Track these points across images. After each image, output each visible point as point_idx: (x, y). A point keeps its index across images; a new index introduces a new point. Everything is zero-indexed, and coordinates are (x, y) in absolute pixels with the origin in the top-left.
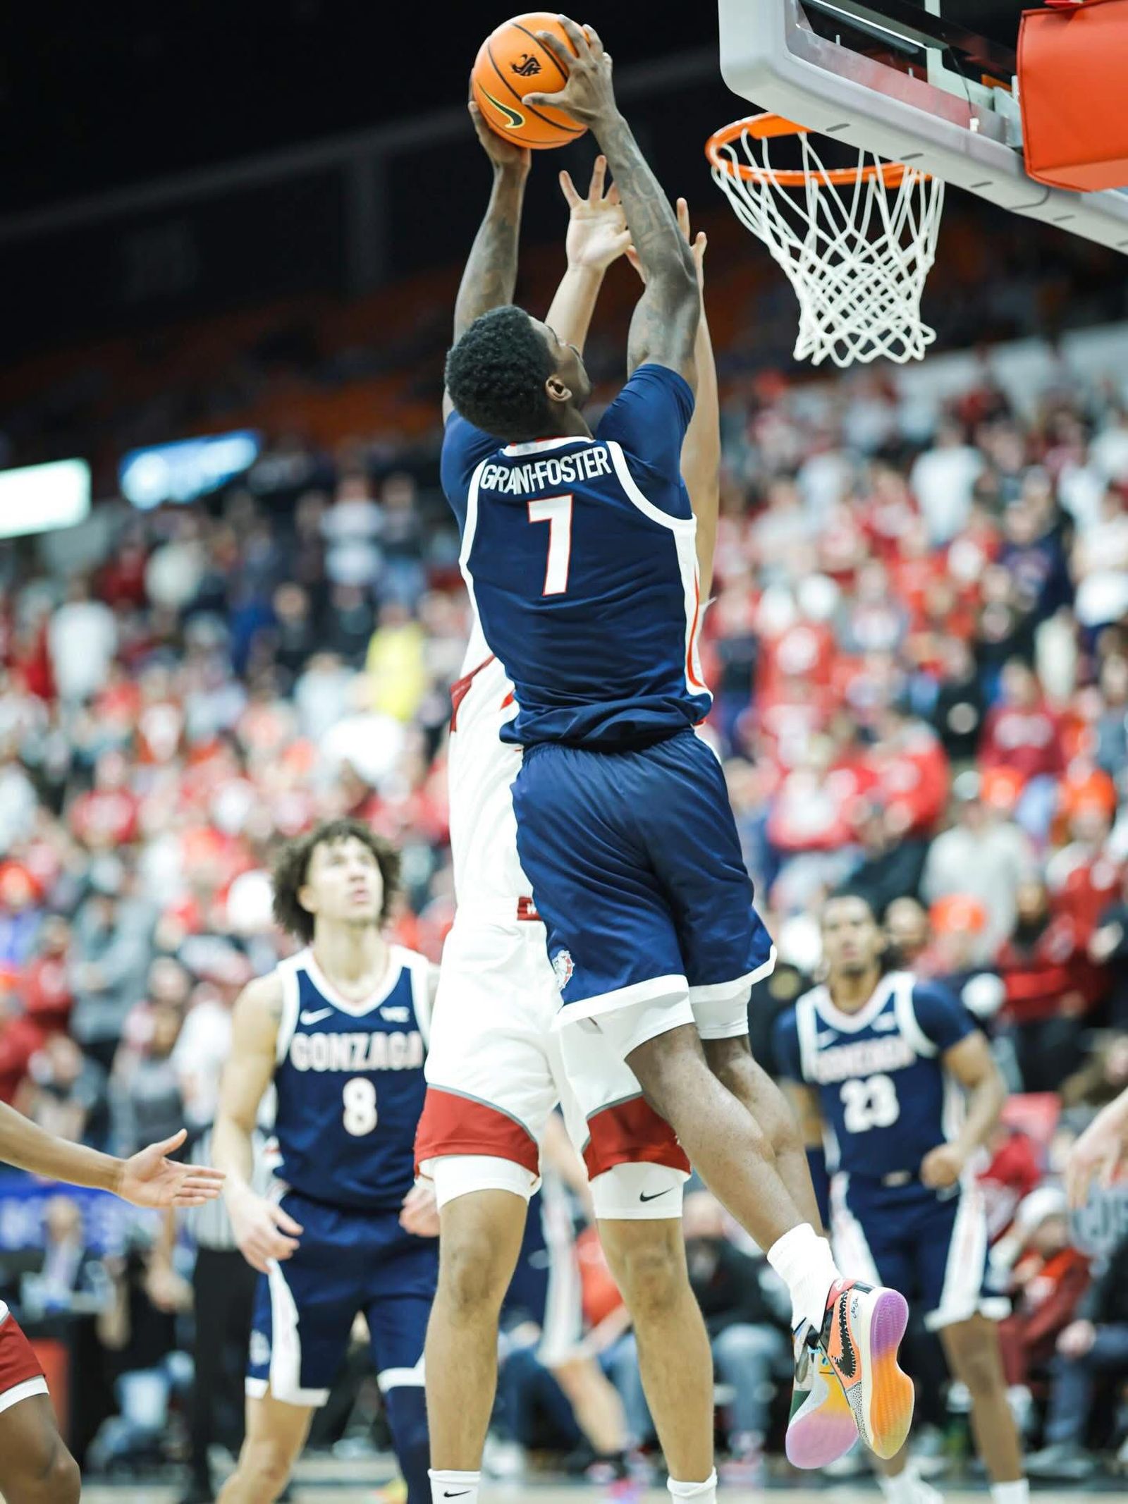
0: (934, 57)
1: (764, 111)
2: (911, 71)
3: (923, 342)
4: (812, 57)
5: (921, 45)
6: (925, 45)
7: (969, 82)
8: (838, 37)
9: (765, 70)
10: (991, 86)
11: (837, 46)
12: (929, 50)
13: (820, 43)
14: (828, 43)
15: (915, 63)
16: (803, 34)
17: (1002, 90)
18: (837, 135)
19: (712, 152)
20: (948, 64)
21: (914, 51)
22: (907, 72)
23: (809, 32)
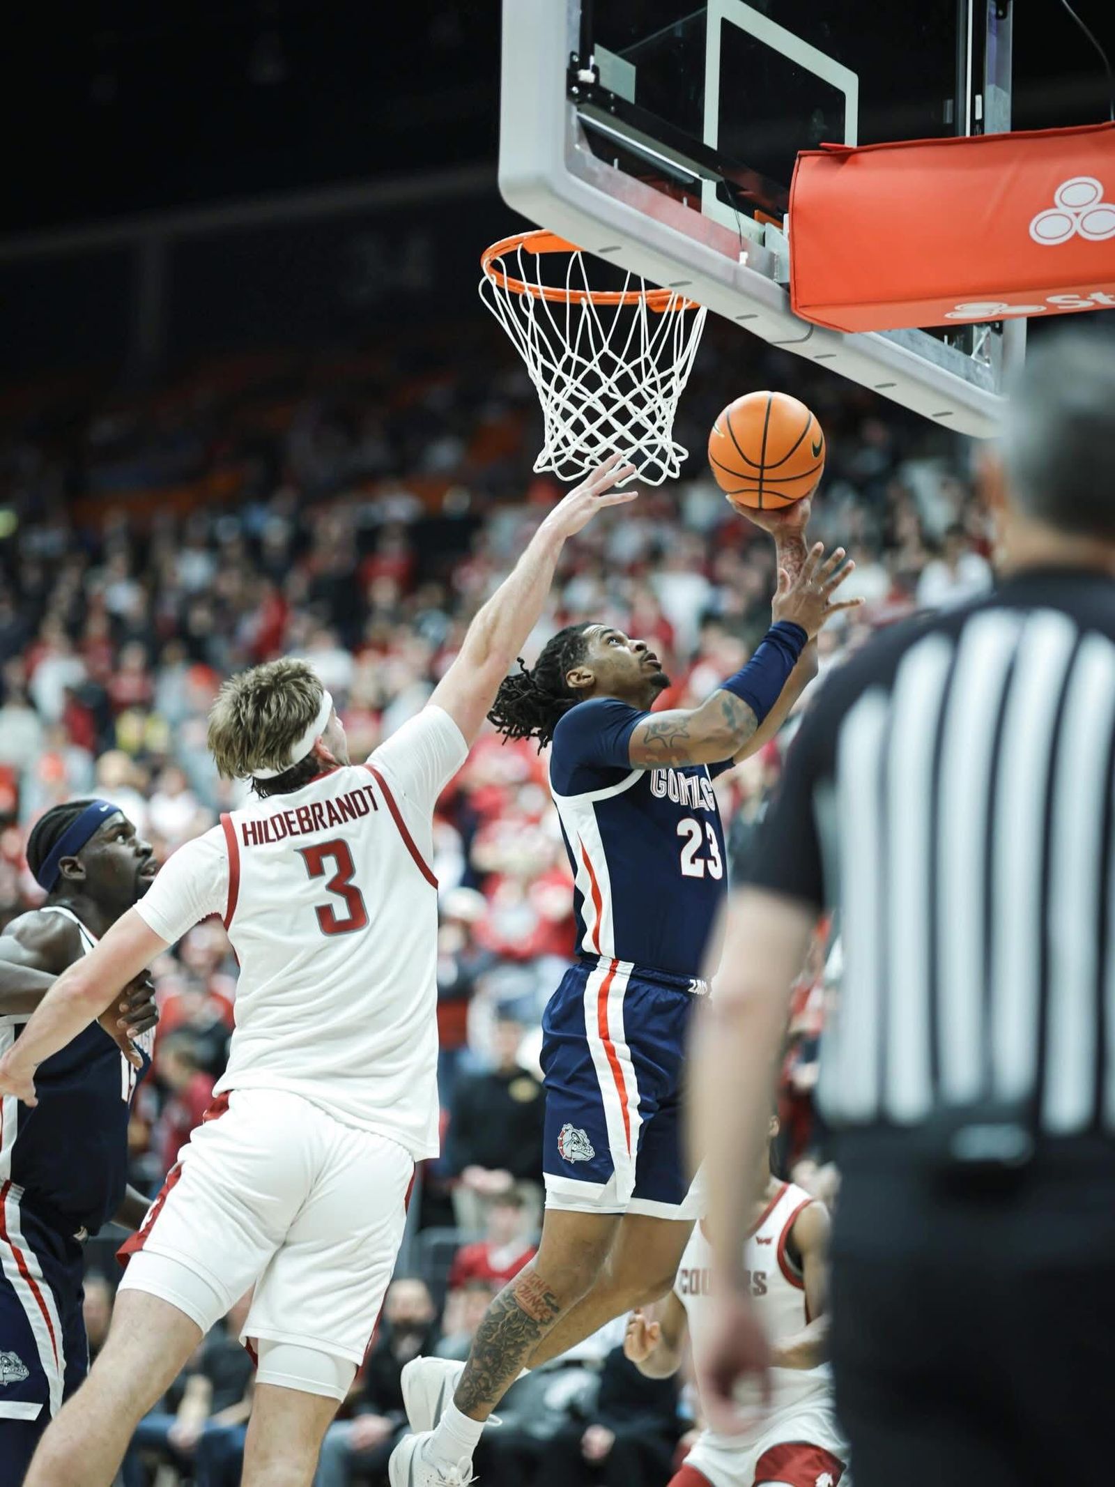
0: (709, 188)
1: (540, 228)
2: (685, 200)
3: (677, 461)
4: (590, 178)
5: (697, 176)
6: (700, 176)
7: (741, 215)
8: (616, 161)
9: (543, 186)
10: (763, 222)
11: (614, 170)
12: (705, 181)
13: (599, 166)
14: (606, 166)
15: (690, 193)
16: (582, 156)
17: (773, 226)
18: (607, 257)
19: (485, 263)
20: (721, 196)
21: (690, 181)
22: (681, 201)
23: (588, 154)
